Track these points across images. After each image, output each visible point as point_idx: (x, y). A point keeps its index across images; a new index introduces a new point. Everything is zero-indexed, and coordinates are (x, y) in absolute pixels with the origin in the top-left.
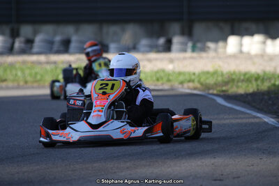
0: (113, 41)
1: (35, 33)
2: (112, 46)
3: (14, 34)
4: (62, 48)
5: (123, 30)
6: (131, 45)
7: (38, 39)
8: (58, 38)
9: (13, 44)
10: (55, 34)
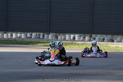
0: (115, 39)
1: (96, 36)
2: (115, 41)
3: (91, 37)
4: (102, 41)
5: (118, 37)
6: (120, 41)
7: (97, 38)
8: (102, 38)
9: (90, 39)
10: (101, 37)
